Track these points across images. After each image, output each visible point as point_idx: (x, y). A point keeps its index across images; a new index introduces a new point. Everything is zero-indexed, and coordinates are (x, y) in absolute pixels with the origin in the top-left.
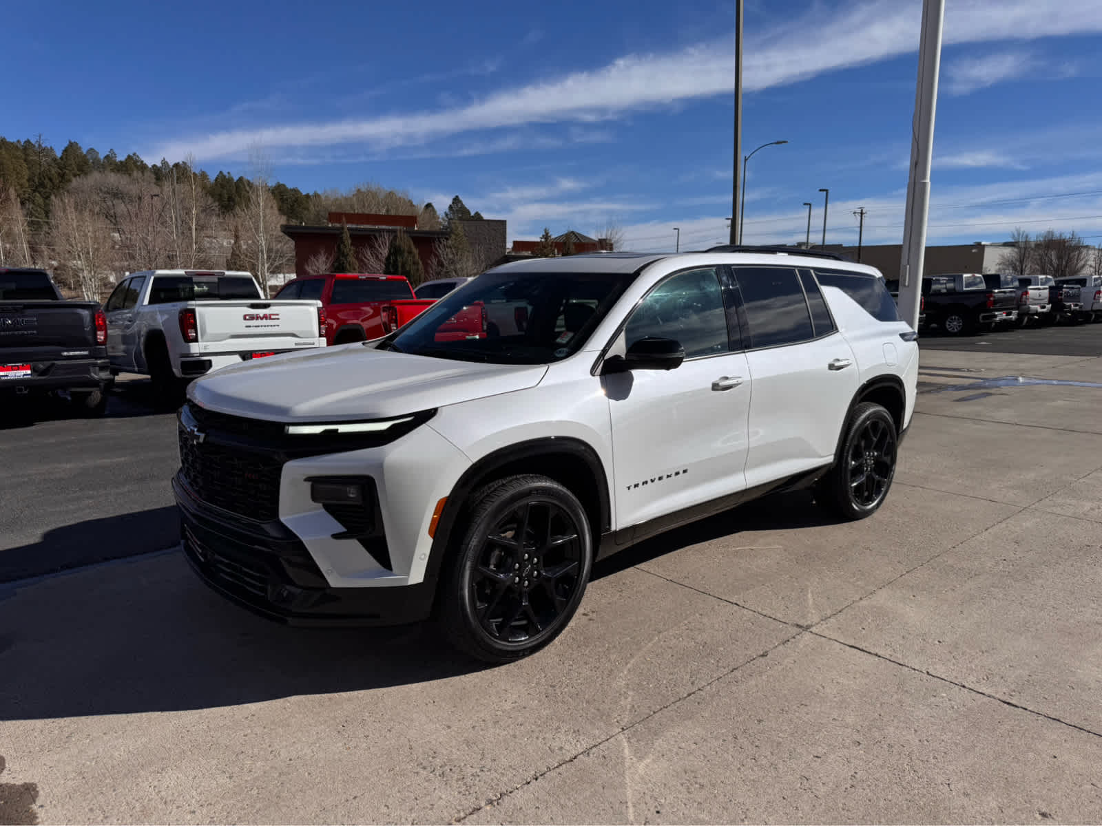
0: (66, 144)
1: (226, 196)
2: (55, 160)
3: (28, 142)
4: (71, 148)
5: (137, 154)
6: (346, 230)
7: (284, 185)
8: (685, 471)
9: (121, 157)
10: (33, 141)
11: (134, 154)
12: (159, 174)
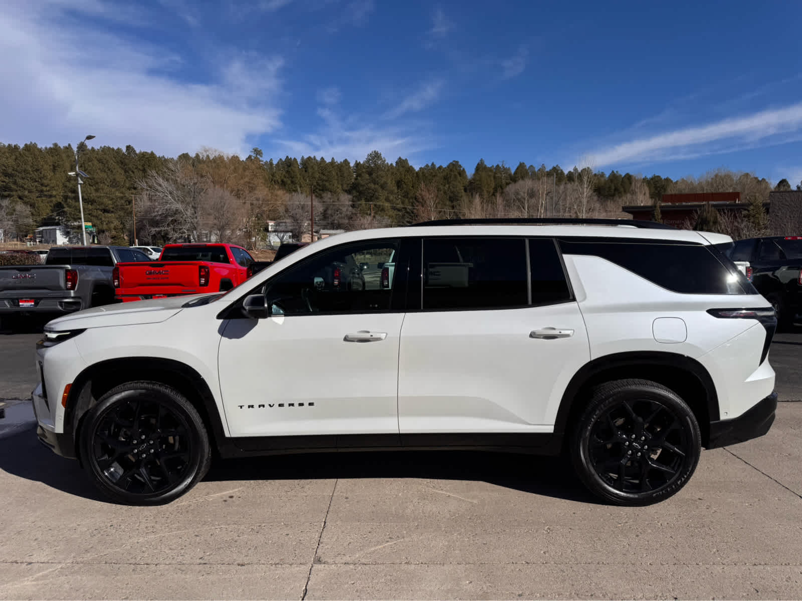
0: (518, 164)
1: (613, 188)
2: (510, 175)
3: (498, 166)
4: (522, 166)
5: (559, 165)
6: (658, 208)
7: (658, 177)
8: (311, 404)
9: (548, 168)
10: (500, 166)
11: (557, 166)
12: (570, 177)
